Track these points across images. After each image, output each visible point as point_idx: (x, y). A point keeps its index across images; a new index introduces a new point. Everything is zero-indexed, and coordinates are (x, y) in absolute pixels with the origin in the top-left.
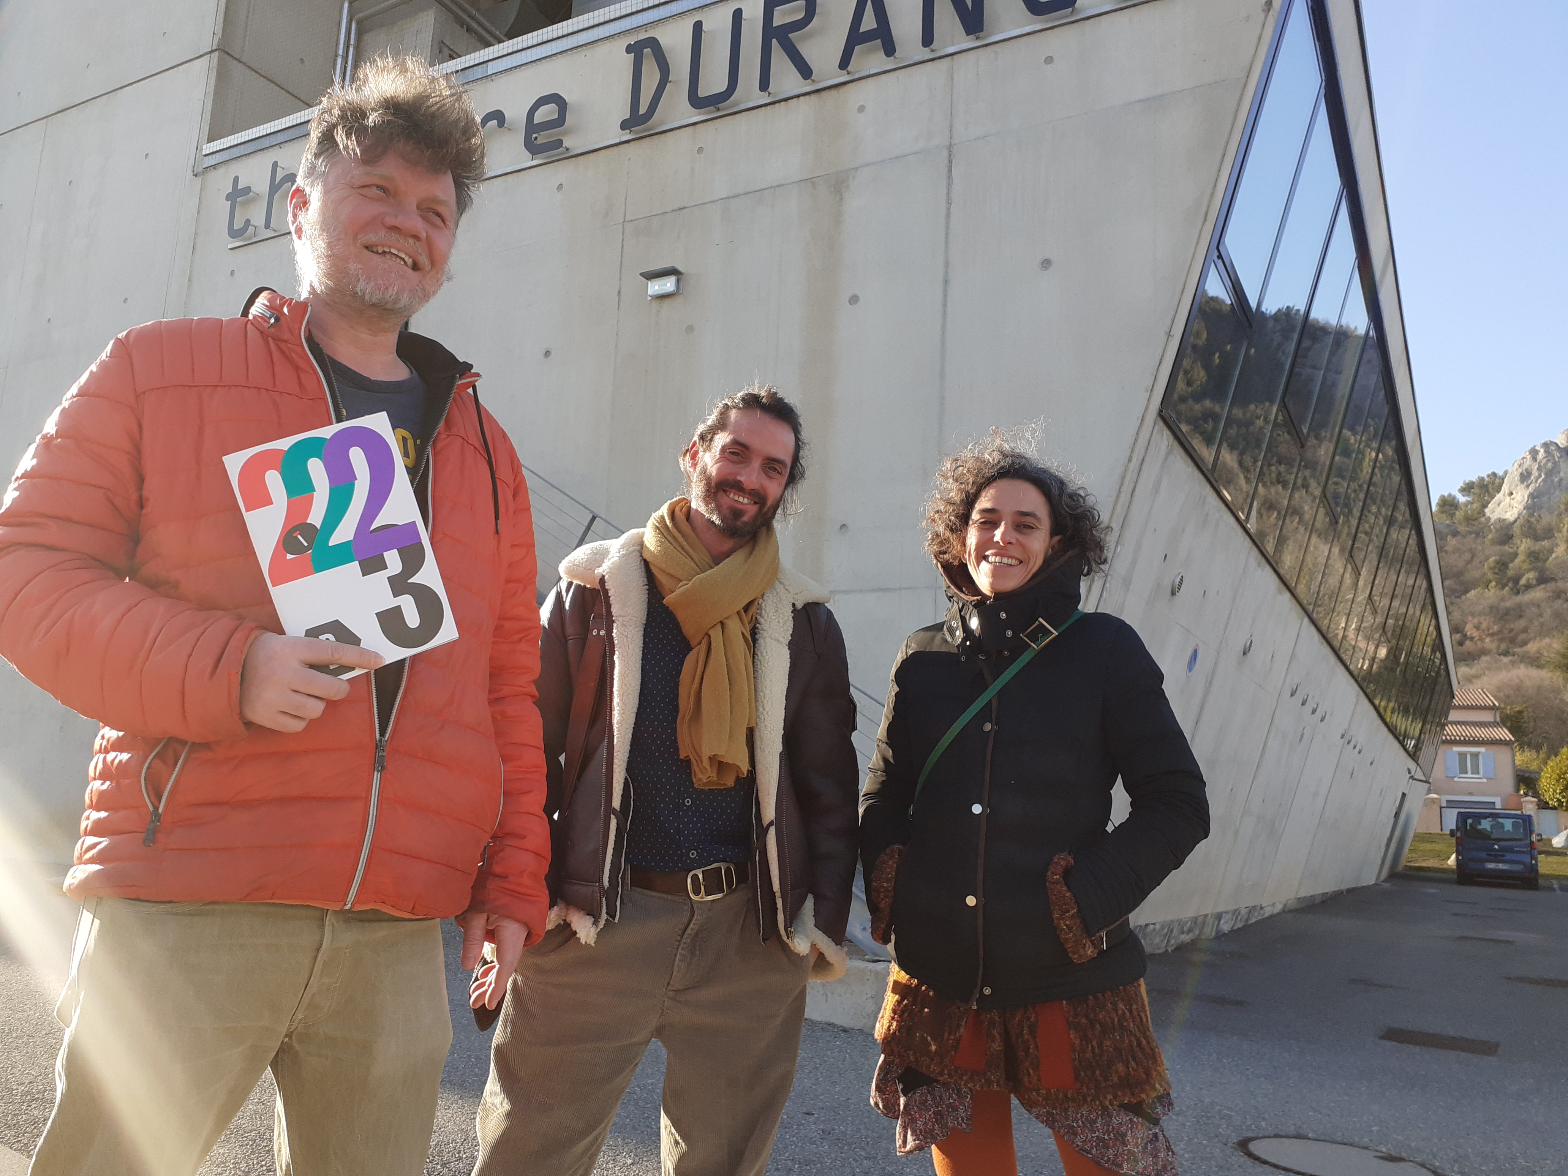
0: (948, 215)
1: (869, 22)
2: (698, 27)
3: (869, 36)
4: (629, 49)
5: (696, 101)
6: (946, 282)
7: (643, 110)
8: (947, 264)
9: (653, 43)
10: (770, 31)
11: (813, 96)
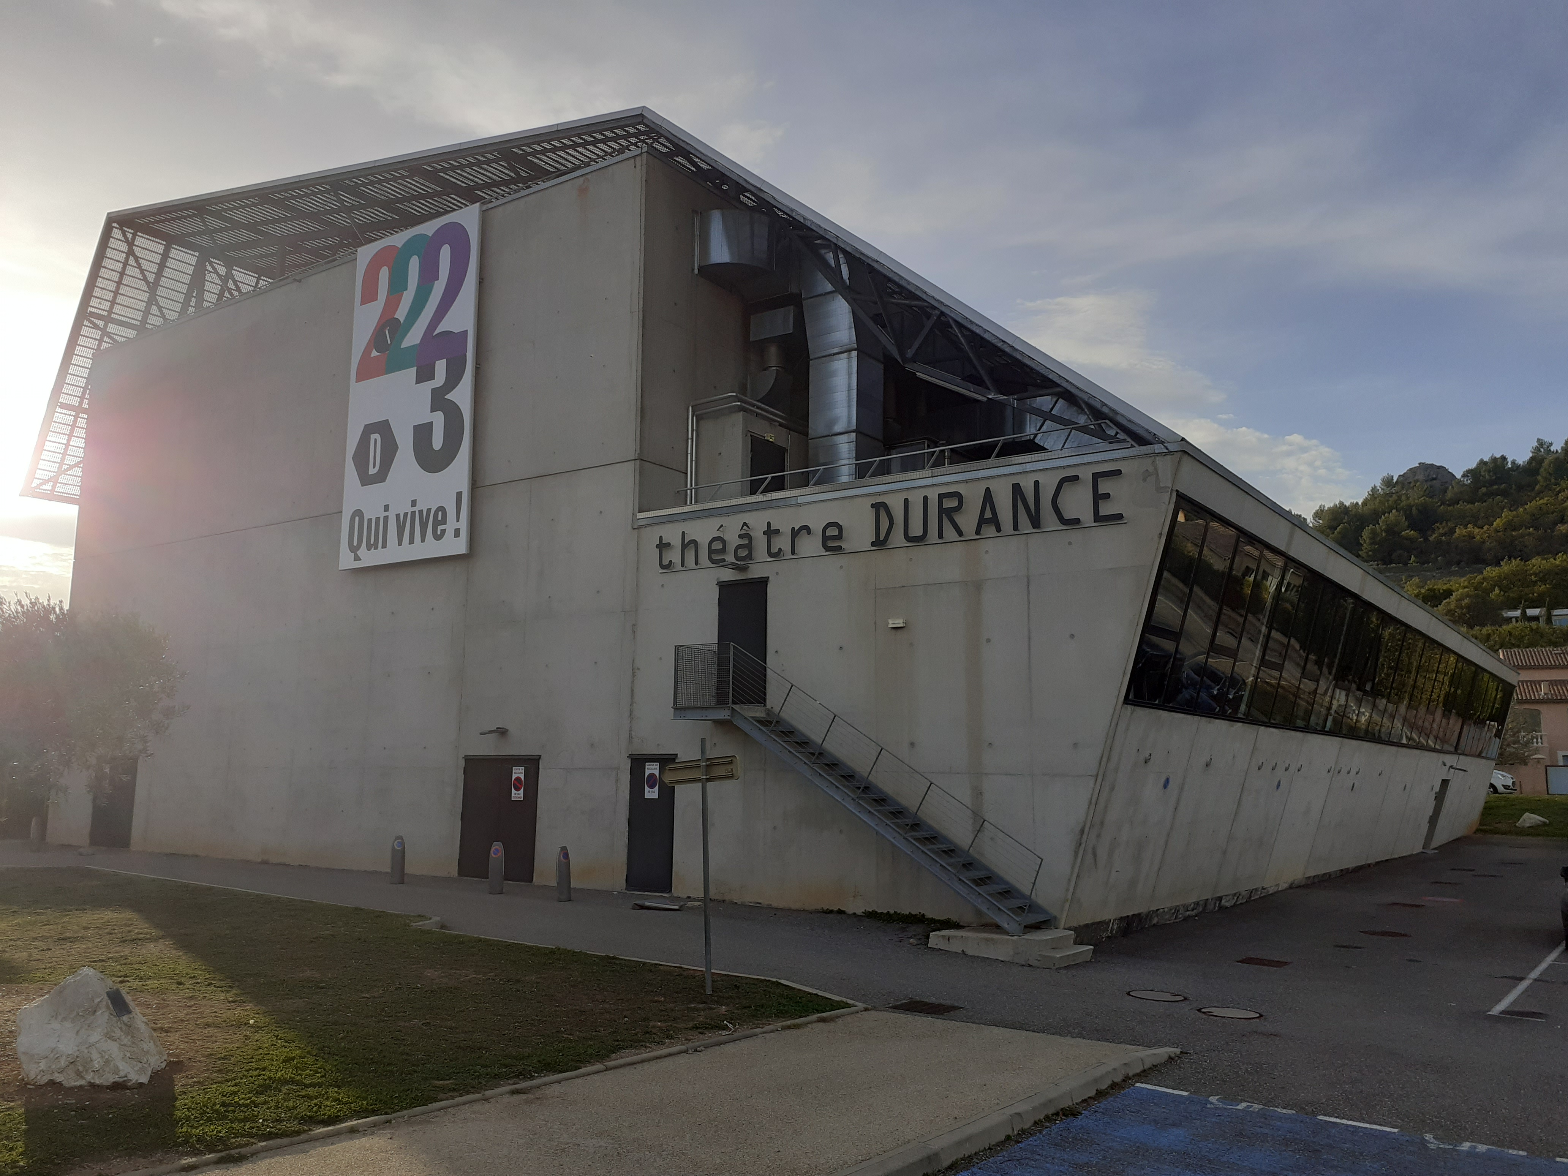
0: (1029, 608)
1: (988, 514)
2: (906, 500)
3: (988, 521)
4: (873, 506)
5: (908, 538)
6: (1029, 638)
7: (882, 538)
8: (1029, 631)
9: (884, 505)
10: (941, 510)
11: (964, 543)
